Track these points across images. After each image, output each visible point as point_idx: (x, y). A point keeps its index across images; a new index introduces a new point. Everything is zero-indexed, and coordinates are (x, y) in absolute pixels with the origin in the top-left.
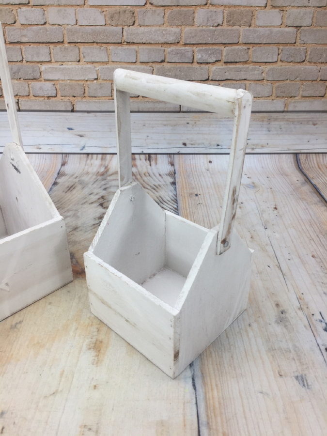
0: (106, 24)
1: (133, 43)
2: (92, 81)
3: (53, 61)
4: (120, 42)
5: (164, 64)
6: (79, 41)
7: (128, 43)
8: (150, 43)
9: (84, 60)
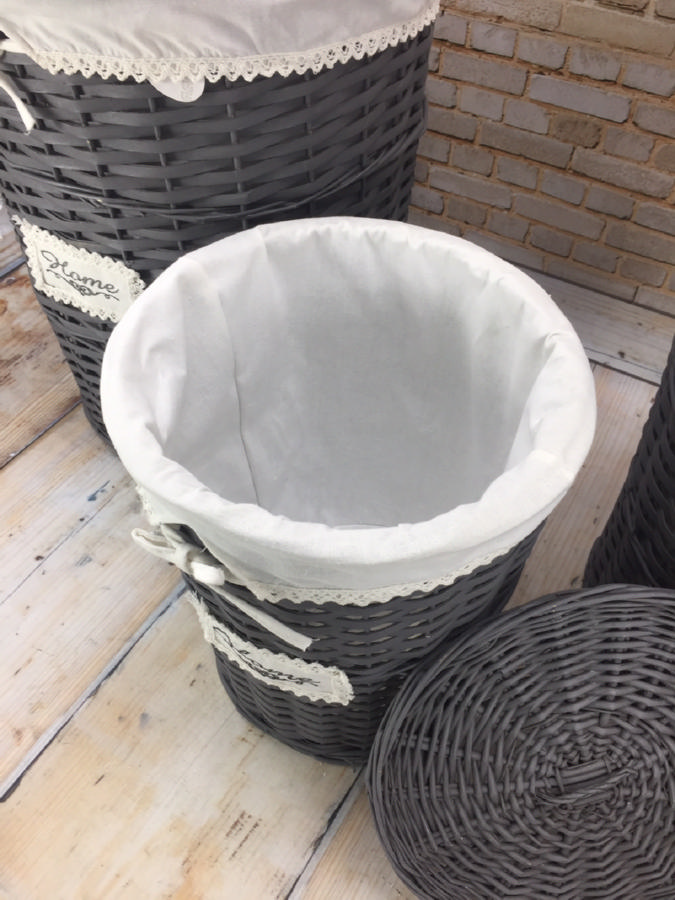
0: (547, 134)
1: (584, 175)
2: (502, 210)
3: (450, 163)
4: (563, 166)
5: (627, 223)
6: (498, 147)
7: (576, 173)
8: (614, 185)
9: (498, 177)
